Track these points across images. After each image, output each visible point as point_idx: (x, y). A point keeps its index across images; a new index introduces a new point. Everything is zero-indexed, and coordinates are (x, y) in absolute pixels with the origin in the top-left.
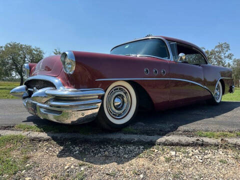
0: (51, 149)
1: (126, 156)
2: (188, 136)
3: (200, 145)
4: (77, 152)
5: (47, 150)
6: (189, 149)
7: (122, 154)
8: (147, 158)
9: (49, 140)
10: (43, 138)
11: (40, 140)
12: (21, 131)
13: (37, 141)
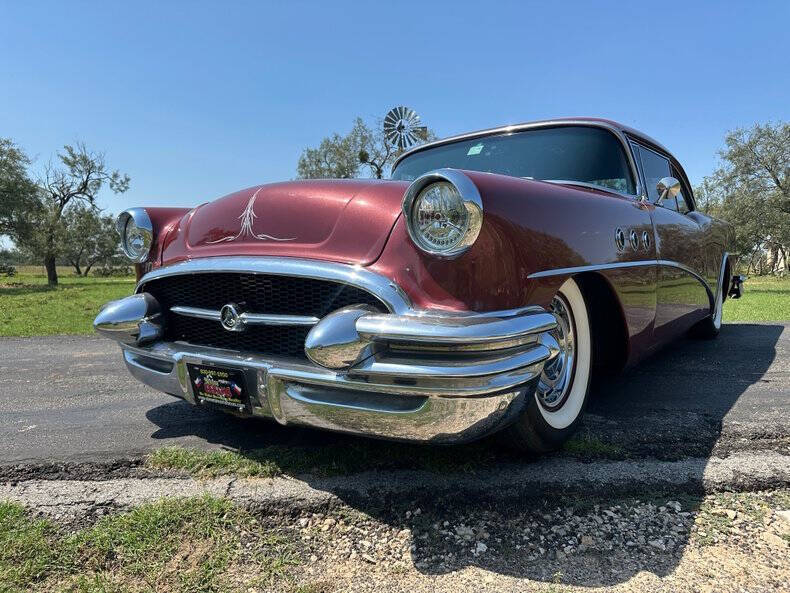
4: (482, 547)
9: (331, 506)
10: (300, 500)
11: (296, 509)
12: (184, 477)
13: (284, 514)
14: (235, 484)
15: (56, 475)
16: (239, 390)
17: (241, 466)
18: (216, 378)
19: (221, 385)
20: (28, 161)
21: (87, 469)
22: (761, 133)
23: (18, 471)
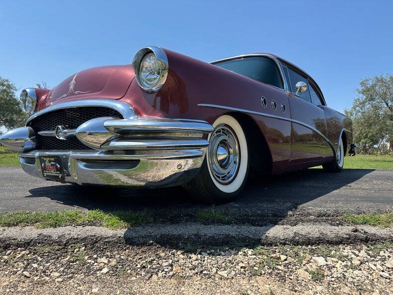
0: (35, 266)
1: (224, 273)
2: (331, 225)
3: (362, 240)
4: (105, 270)
5: (25, 268)
6: (347, 251)
7: (214, 270)
8: (270, 274)
16: (59, 166)
18: (50, 161)
19: (52, 165)
20: (16, 90)
22: (378, 80)
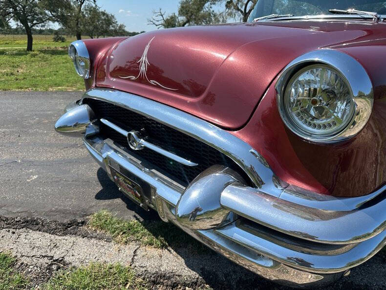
9: (199, 283)
10: (179, 276)
11: (175, 283)
12: (108, 240)
13: (167, 286)
14: (138, 252)
15: (37, 227)
16: (139, 195)
17: (144, 235)
18: (125, 182)
19: (128, 187)
21: (53, 226)
23: (17, 222)
